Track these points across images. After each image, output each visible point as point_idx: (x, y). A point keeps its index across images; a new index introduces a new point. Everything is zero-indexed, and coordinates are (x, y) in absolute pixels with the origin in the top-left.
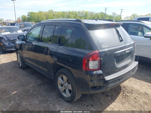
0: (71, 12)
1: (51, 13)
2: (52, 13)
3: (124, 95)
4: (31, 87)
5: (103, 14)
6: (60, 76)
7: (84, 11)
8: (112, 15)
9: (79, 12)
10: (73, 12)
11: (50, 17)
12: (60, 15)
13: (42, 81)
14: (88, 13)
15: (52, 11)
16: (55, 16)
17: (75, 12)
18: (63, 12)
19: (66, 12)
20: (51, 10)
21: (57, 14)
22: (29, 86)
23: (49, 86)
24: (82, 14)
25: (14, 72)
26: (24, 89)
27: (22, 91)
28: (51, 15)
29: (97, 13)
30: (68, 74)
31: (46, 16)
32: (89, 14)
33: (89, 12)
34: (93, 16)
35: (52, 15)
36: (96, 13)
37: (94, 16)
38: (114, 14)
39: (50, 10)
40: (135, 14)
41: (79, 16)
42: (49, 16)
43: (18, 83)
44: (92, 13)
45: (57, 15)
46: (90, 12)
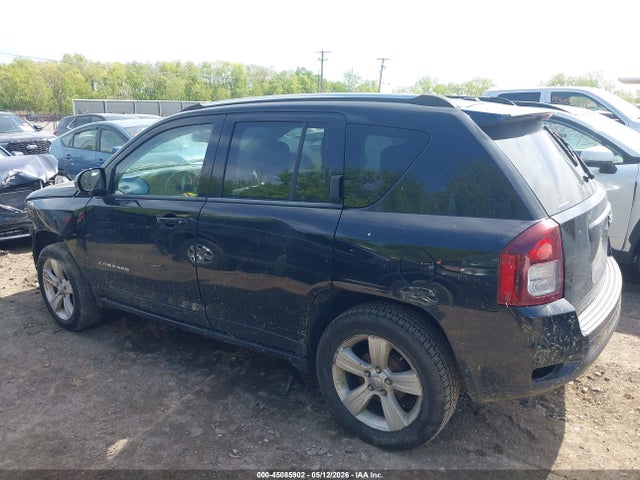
0: (168, 66)
1: (76, 70)
2: (79, 67)
3: (586, 389)
4: (180, 412)
5: (306, 77)
6: (346, 343)
7: (227, 64)
8: (342, 82)
9: (205, 66)
10: (178, 65)
11: (74, 88)
12: (118, 78)
13: (213, 376)
14: (245, 71)
15: (80, 59)
16: (95, 84)
17: (190, 66)
18: (134, 64)
19: (148, 67)
20: (72, 55)
21: (105, 74)
22: (168, 407)
23: (260, 393)
24: (219, 74)
25: (40, 350)
26: (150, 421)
27: (152, 434)
28: (74, 79)
29: (284, 74)
30: (402, 327)
31: (50, 80)
32: (248, 74)
33: (248, 68)
34: (267, 86)
35: (83, 79)
36: (279, 71)
37: (270, 83)
38: (349, 76)
39: (69, 56)
40: (428, 78)
41: (206, 84)
42: (68, 80)
43: (96, 398)
44: (263, 73)
45: (105, 79)
46: (254, 67)
